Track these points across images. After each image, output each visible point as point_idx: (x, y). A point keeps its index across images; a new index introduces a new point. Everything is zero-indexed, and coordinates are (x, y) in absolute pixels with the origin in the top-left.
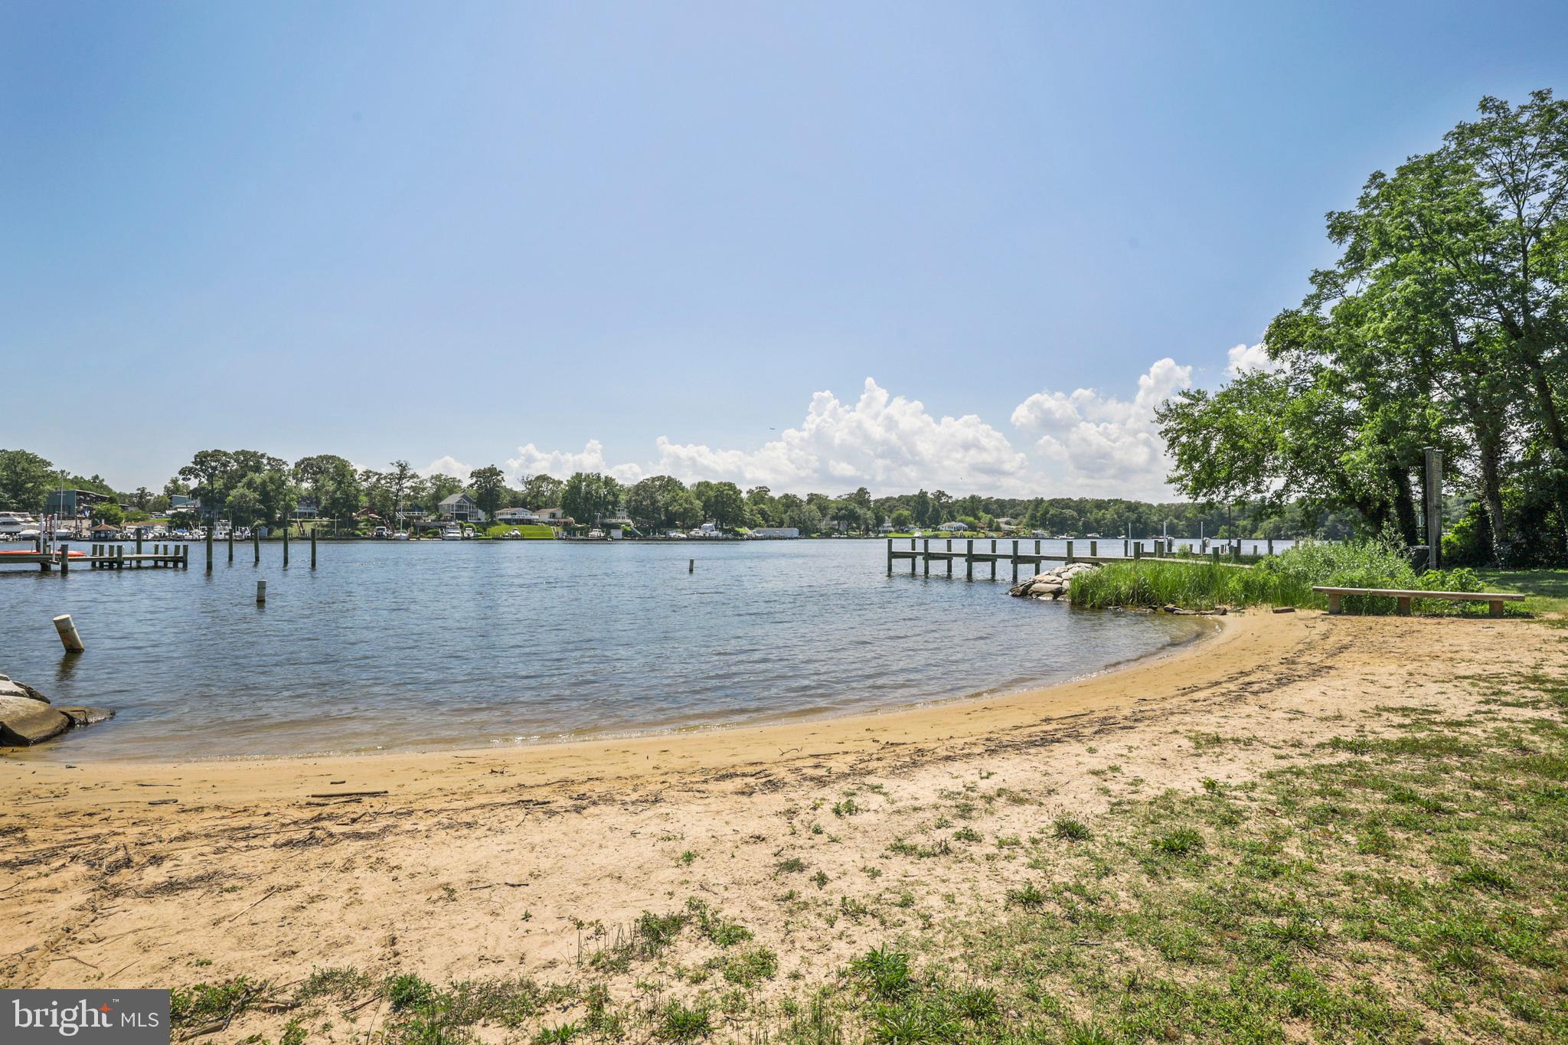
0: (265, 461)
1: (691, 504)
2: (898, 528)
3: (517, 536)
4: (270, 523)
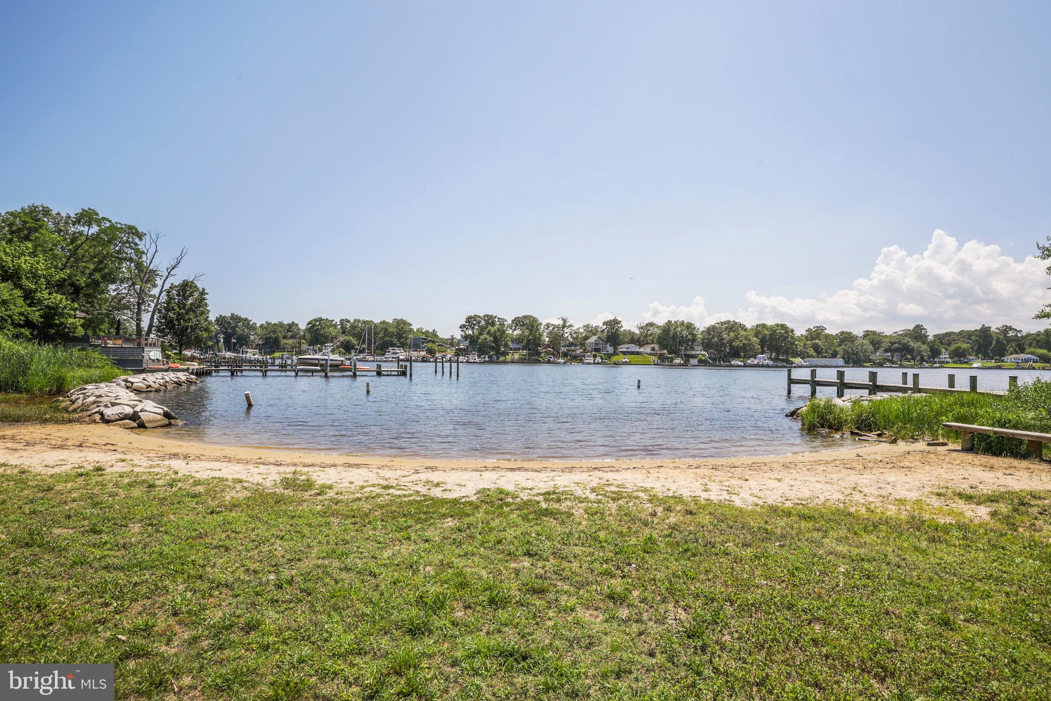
0: (497, 320)
1: (750, 340)
2: (956, 359)
3: (626, 362)
4: (499, 353)
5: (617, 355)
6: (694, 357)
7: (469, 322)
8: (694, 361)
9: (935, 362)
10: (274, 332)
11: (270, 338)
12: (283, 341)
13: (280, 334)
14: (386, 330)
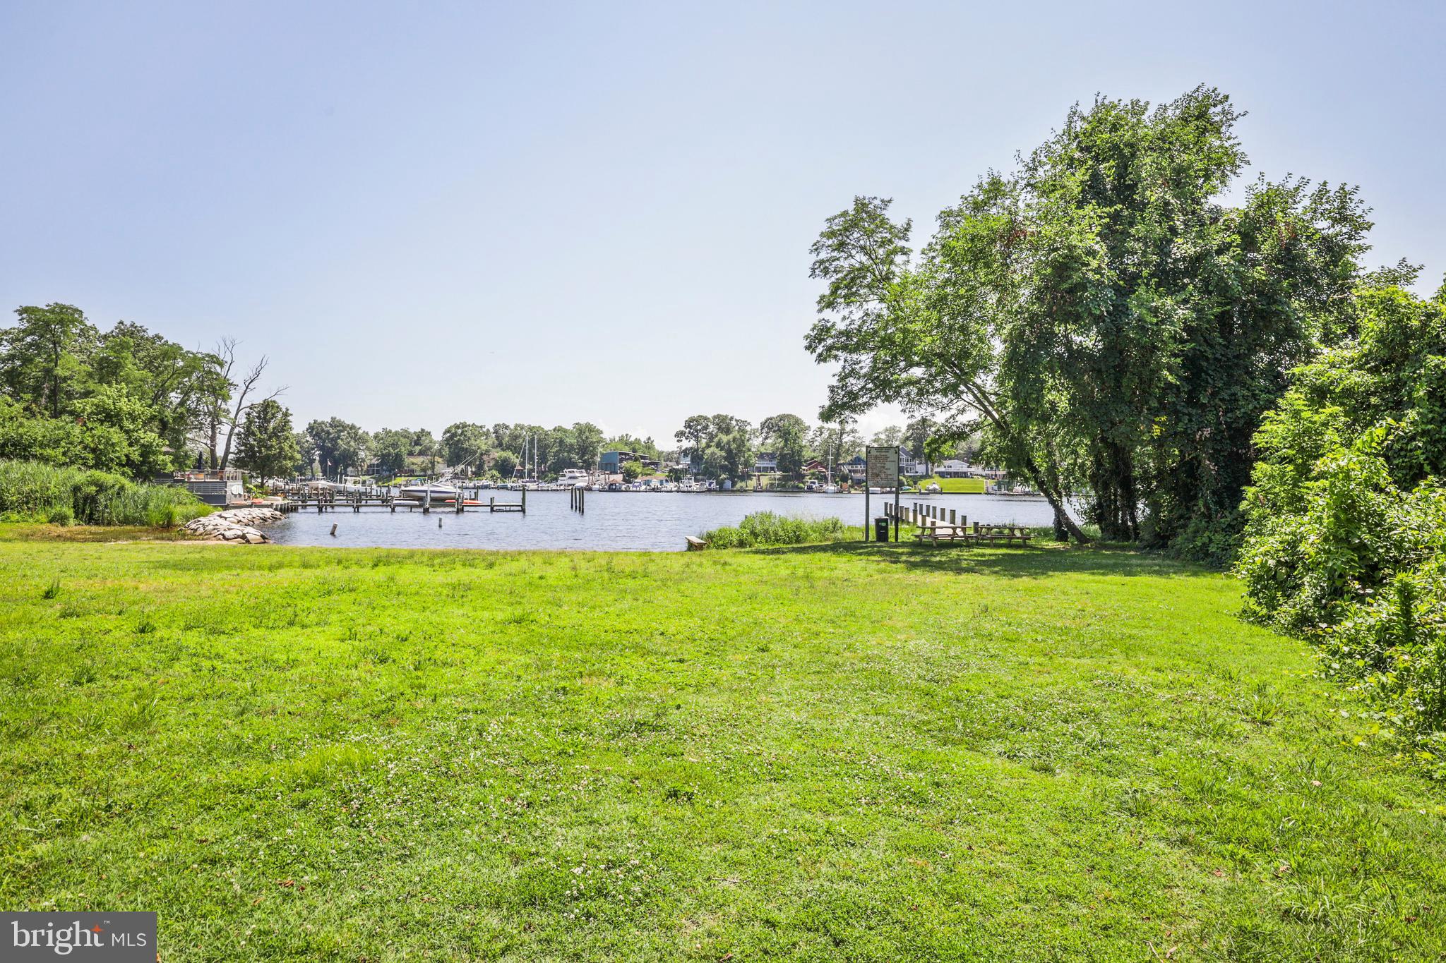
0: (734, 423)
3: (935, 489)
4: (734, 477)
5: (931, 477)
7: (690, 427)
10: (395, 445)
11: (389, 454)
12: (408, 460)
13: (403, 449)
14: (561, 441)
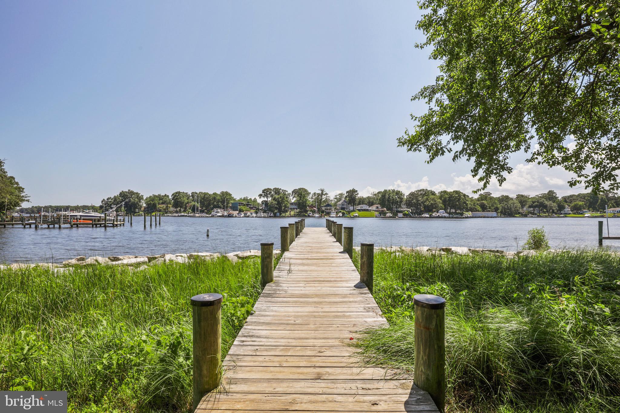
1: (435, 201)
2: (575, 211)
3: (356, 216)
4: (280, 211)
5: (355, 211)
6: (401, 212)
7: (264, 192)
8: (400, 215)
9: (562, 214)
10: (153, 200)
11: (150, 204)
12: (158, 206)
13: (156, 202)
14: (215, 198)
